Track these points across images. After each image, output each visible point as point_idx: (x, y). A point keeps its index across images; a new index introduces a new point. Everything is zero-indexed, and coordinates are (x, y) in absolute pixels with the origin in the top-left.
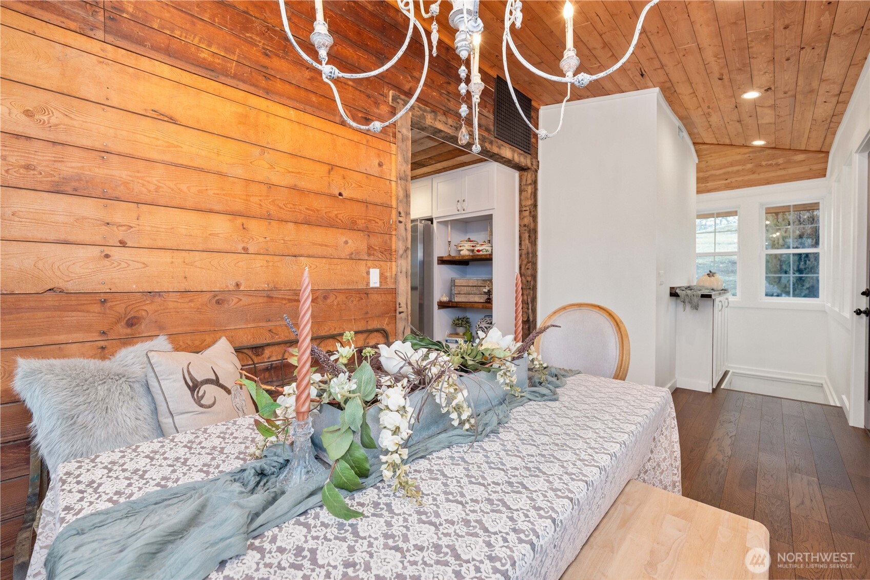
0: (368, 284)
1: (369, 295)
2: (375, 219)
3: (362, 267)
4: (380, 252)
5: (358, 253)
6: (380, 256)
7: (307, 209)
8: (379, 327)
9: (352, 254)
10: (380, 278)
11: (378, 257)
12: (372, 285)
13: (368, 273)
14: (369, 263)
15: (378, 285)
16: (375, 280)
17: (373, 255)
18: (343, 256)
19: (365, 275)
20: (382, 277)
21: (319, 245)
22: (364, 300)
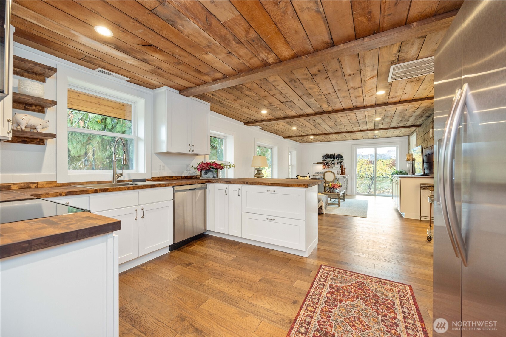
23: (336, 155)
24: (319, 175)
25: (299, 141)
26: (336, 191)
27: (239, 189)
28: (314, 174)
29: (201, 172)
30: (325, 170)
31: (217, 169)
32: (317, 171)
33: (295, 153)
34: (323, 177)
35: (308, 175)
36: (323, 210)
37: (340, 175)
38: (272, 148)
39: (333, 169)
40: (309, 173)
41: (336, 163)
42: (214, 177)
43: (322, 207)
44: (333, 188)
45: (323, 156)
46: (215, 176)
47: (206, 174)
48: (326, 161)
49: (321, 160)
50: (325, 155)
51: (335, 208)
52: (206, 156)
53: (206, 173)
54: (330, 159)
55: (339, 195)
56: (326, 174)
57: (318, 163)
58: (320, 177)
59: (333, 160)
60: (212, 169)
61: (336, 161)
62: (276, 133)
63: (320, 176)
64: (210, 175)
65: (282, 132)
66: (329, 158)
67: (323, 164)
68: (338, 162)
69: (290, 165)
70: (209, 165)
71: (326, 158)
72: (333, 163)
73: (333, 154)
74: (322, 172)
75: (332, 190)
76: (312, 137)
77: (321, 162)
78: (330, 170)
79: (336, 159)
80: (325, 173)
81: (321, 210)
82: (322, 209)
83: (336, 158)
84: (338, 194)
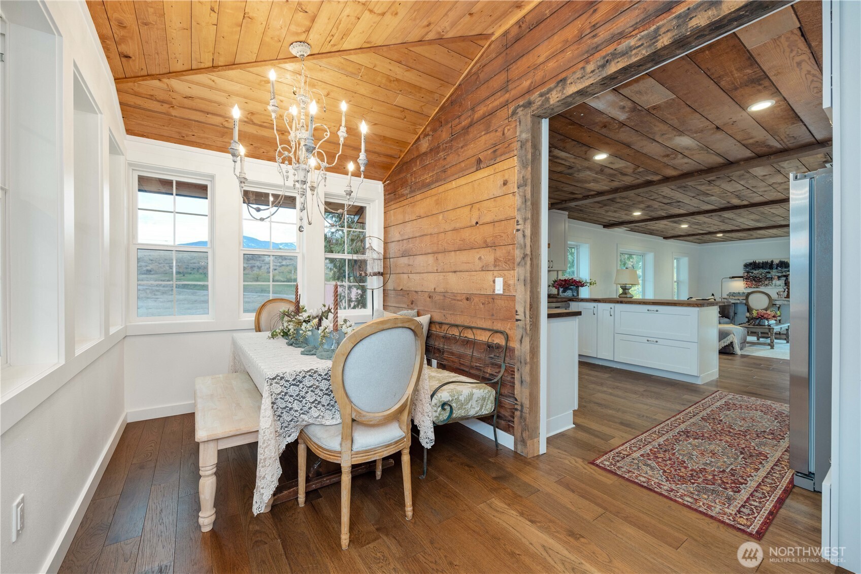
0: (494, 291)
1: (495, 300)
2: (501, 234)
3: (489, 276)
4: (505, 262)
5: (487, 266)
6: (504, 266)
7: (460, 240)
8: (502, 329)
9: (483, 267)
10: (504, 286)
11: (502, 267)
12: (497, 292)
13: (494, 282)
14: (496, 273)
15: (501, 292)
16: (499, 289)
17: (499, 265)
18: (477, 269)
19: (492, 283)
20: (506, 285)
21: (465, 263)
22: (491, 304)
23: (776, 261)
24: (736, 298)
25: (694, 241)
26: (766, 323)
27: (611, 308)
28: (725, 296)
29: (558, 290)
30: (750, 290)
31: (578, 287)
32: (732, 291)
33: (685, 261)
34: (744, 301)
35: (713, 297)
36: (735, 348)
37: (785, 298)
38: (643, 255)
39: (770, 287)
40: (713, 295)
41: (776, 277)
42: (573, 296)
43: (734, 343)
44: (760, 318)
45: (746, 266)
46: (575, 294)
47: (565, 293)
48: (752, 273)
49: (741, 272)
50: (751, 264)
51: (762, 350)
52: (559, 272)
53: (564, 291)
54: (761, 270)
55: (772, 330)
56: (751, 298)
57: (733, 277)
58: (738, 302)
59: (767, 272)
60: (571, 287)
61: (774, 273)
62: (651, 234)
63: (739, 299)
64: (569, 294)
65: (663, 232)
66: (760, 268)
67: (746, 279)
68: (780, 274)
69: (675, 282)
70: (567, 282)
71: (753, 269)
72: (767, 276)
73: (769, 261)
74: (744, 293)
75: (758, 321)
76: (720, 235)
77: (741, 275)
78: (762, 289)
79: (774, 271)
80: (749, 294)
81: (732, 348)
82: (734, 346)
83: (777, 268)
84: (769, 329)
